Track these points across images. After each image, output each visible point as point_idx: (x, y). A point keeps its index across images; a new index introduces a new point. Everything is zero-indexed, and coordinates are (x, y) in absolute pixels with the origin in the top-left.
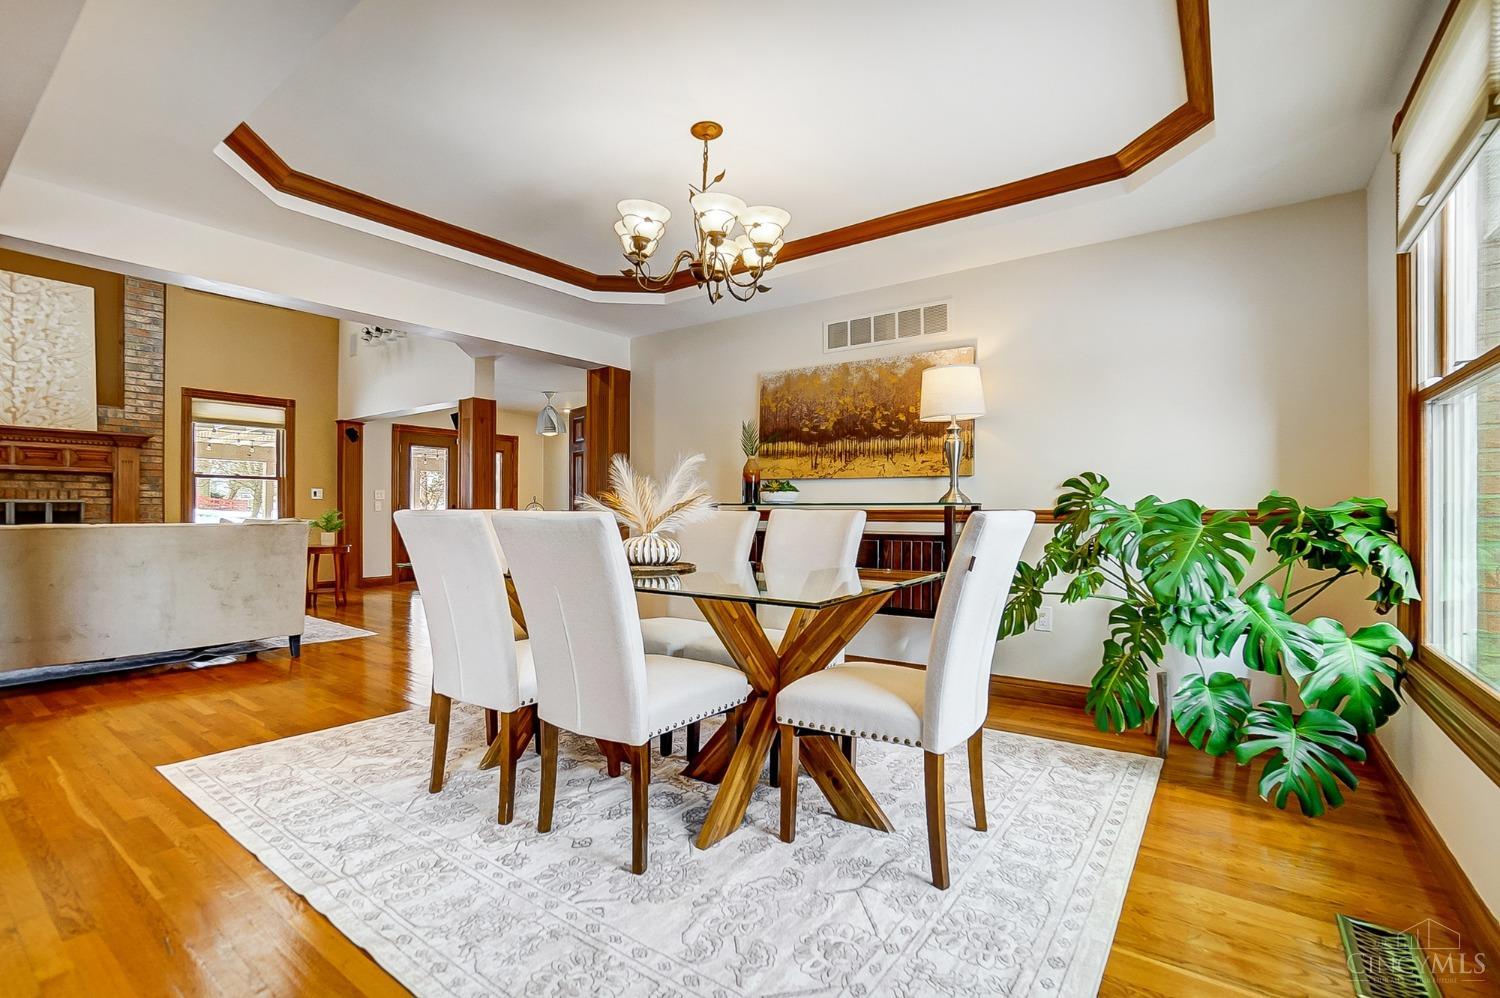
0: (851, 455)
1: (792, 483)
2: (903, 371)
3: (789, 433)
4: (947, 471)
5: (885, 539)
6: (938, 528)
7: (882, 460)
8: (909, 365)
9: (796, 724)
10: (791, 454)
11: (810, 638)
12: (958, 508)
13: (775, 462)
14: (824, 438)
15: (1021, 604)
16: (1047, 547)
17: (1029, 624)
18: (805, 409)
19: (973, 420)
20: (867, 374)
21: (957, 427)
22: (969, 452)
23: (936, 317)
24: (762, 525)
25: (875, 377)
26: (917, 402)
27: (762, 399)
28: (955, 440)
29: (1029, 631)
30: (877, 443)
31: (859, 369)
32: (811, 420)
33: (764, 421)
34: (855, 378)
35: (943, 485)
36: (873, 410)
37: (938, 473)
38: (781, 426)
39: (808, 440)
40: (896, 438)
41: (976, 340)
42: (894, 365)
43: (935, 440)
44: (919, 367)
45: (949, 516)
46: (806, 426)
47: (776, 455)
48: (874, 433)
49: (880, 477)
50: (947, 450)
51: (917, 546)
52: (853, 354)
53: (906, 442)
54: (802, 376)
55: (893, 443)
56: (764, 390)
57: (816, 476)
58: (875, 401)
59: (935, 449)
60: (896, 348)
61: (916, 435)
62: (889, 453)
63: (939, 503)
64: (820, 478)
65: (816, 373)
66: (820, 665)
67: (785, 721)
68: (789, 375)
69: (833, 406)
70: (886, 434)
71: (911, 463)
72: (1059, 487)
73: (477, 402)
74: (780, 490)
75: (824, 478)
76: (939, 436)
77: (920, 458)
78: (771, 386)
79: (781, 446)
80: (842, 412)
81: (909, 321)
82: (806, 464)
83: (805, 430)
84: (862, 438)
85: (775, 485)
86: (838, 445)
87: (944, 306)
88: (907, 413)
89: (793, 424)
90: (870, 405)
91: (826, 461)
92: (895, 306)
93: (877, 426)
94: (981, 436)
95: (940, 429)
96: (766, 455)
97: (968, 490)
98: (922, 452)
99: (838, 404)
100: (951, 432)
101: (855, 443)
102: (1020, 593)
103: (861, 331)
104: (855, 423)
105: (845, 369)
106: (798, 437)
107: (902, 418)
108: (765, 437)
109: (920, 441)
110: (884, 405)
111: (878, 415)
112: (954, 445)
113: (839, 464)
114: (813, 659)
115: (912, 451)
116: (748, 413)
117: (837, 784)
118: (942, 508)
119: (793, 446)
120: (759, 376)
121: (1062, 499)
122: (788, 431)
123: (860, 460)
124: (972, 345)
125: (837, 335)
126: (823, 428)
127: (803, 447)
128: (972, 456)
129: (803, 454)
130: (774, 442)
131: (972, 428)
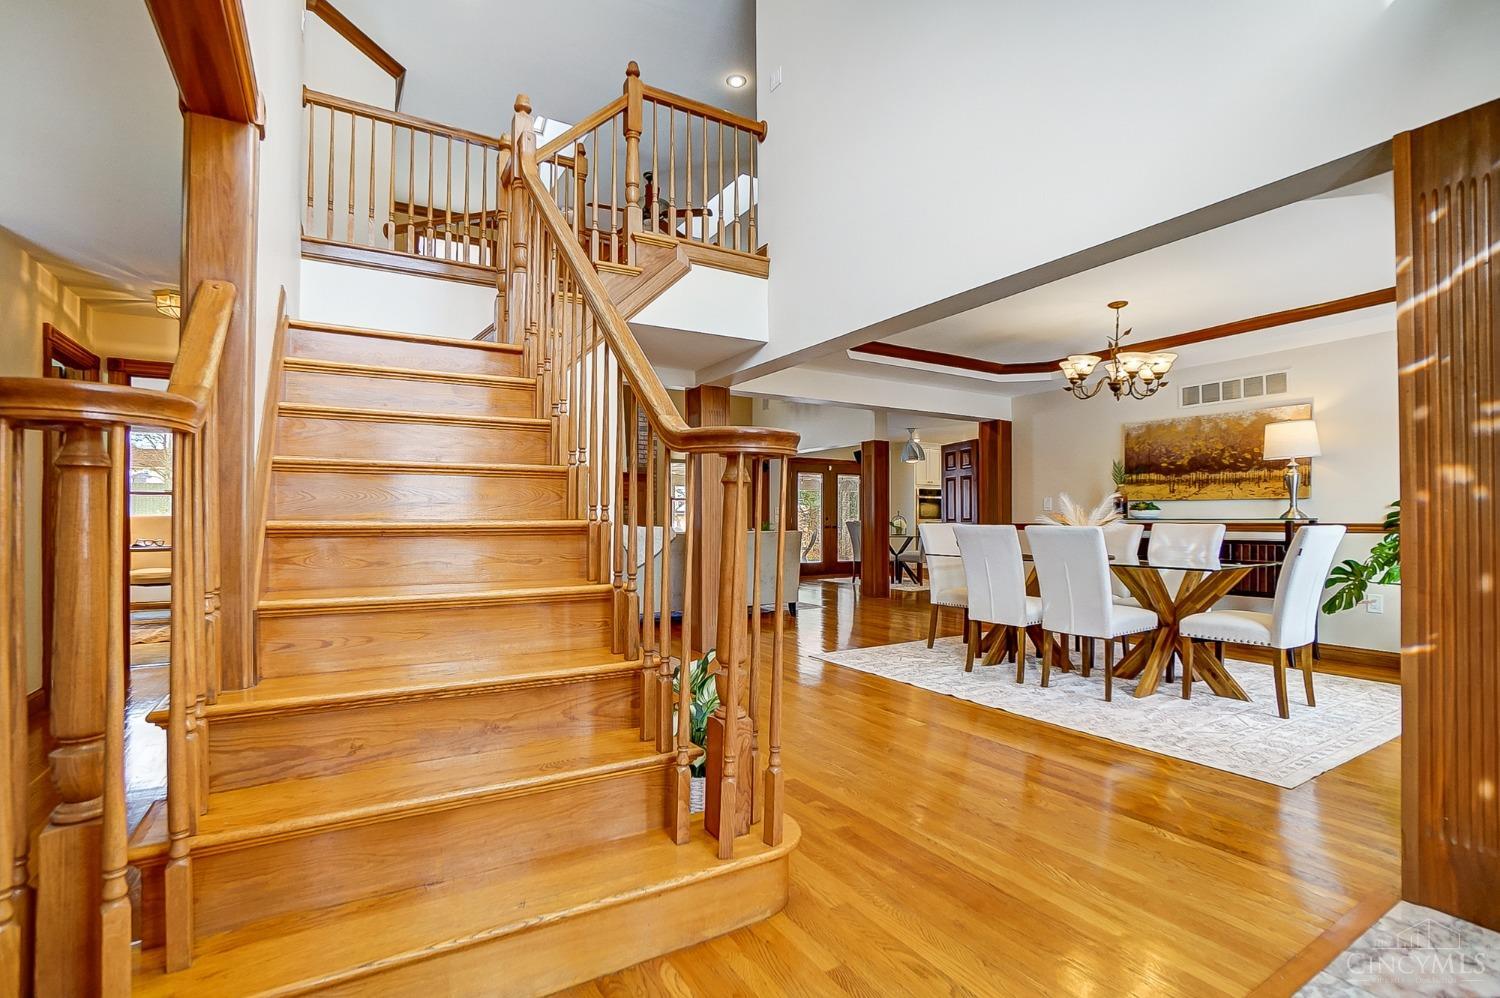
0: (1204, 483)
1: (1155, 504)
2: (1248, 422)
3: (1151, 466)
4: (1287, 495)
5: (1236, 543)
6: (1281, 536)
7: (1232, 487)
8: (1254, 418)
9: (1192, 636)
10: (1152, 482)
11: (1196, 595)
12: (1296, 522)
13: (1139, 488)
14: (1180, 470)
15: (1350, 589)
16: (1372, 550)
17: (1357, 602)
18: (1163, 450)
19: (1311, 458)
20: (1217, 424)
21: (1296, 464)
22: (1306, 480)
23: (1278, 381)
24: (1146, 534)
25: (1224, 426)
26: (1261, 444)
27: (1127, 443)
28: (1295, 475)
29: (1358, 608)
30: (1228, 475)
31: (1209, 420)
32: (1168, 458)
33: (1128, 459)
34: (1207, 428)
35: (1284, 506)
36: (1223, 451)
37: (1280, 497)
38: (1144, 462)
39: (1167, 472)
40: (1243, 471)
41: (1312, 399)
42: (1240, 418)
43: (1276, 472)
44: (1264, 420)
45: (1289, 527)
46: (1165, 462)
47: (1138, 483)
48: (1223, 468)
49: (1228, 499)
50: (1288, 481)
51: (1262, 549)
52: (1203, 409)
53: (1251, 473)
54: (1161, 426)
55: (1240, 474)
56: (1128, 436)
57: (1174, 498)
58: (1224, 444)
59: (1277, 478)
60: (1241, 406)
61: (1260, 468)
62: (1237, 481)
63: (1281, 518)
64: (1178, 500)
65: (1173, 424)
66: (1202, 610)
67: (1185, 635)
68: (1149, 425)
69: (1188, 447)
70: (1234, 468)
71: (1256, 488)
72: (1388, 507)
73: (877, 443)
74: (1147, 509)
75: (1181, 499)
76: (1280, 469)
77: (1263, 485)
78: (1134, 433)
79: (1142, 477)
80: (1195, 451)
81: (1253, 386)
82: (1165, 489)
83: (1164, 465)
84: (1212, 470)
85: (1142, 505)
86: (1193, 476)
87: (1283, 376)
88: (1251, 452)
89: (1154, 461)
90: (1220, 447)
91: (1182, 487)
92: (1241, 375)
93: (1226, 462)
94: (1317, 470)
95: (1281, 464)
96: (1131, 483)
97: (1303, 509)
98: (1265, 481)
99: (1192, 446)
100: (1290, 467)
101: (1207, 474)
102: (1350, 582)
103: (1211, 392)
104: (1207, 459)
105: (1198, 420)
106: (1158, 470)
107: (1248, 456)
108: (1129, 470)
109: (1263, 473)
110: (1232, 447)
111: (1227, 454)
112: (1293, 477)
113: (1193, 490)
114: (1198, 607)
115: (1258, 480)
116: (1116, 454)
117: (1214, 675)
118: (1283, 522)
119: (1154, 476)
120: (1124, 426)
121: (1390, 516)
122: (1150, 466)
123: (1212, 486)
124: (1310, 403)
125: (1191, 396)
126: (1178, 463)
127: (1163, 478)
128: (1309, 482)
129: (1160, 482)
130: (1137, 474)
131: (1310, 464)
